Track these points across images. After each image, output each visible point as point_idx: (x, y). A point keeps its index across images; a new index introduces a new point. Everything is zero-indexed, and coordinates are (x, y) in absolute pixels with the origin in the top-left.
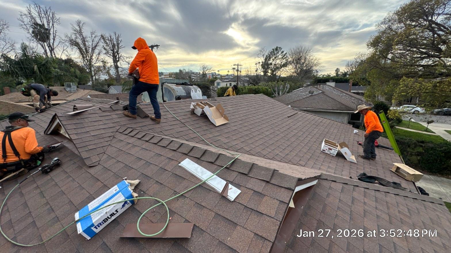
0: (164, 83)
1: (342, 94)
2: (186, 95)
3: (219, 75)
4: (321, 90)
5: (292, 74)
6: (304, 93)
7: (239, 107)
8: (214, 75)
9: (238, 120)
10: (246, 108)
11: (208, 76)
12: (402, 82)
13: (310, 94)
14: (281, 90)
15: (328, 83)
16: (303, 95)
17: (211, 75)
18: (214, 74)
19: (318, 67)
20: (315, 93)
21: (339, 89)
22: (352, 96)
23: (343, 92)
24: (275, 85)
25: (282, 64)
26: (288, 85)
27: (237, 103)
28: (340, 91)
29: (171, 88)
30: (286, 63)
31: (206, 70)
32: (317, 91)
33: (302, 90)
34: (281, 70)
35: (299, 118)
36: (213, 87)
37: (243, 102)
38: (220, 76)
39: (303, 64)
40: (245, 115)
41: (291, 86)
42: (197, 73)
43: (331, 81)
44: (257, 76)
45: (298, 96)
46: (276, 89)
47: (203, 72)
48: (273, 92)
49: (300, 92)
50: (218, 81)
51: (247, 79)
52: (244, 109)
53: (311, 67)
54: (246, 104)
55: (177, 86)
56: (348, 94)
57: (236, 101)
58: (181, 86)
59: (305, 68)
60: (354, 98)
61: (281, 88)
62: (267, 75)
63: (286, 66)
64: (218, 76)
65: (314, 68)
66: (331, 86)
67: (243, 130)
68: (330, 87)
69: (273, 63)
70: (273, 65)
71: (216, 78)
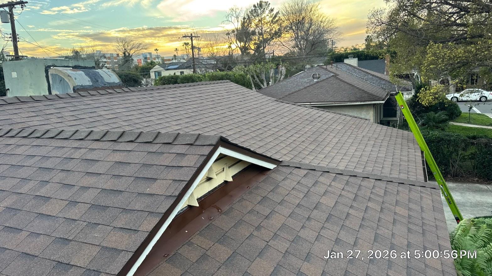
0: (49, 67)
1: (366, 77)
2: (91, 84)
3: (158, 57)
4: (333, 73)
5: (292, 49)
6: (306, 80)
7: (186, 100)
8: (149, 59)
9: (183, 117)
10: (198, 102)
11: (135, 59)
12: (429, 48)
13: (315, 80)
14: (272, 77)
15: (346, 61)
16: (305, 82)
17: (141, 57)
18: (148, 56)
19: (332, 35)
20: (323, 77)
21: (362, 69)
22: (381, 79)
23: (367, 73)
24: (260, 69)
25: (273, 32)
26: (283, 68)
27: (182, 95)
28: (364, 71)
29: (64, 74)
30: (279, 30)
31: (129, 48)
32: (325, 75)
33: (302, 75)
34: (272, 43)
35: (285, 112)
36: (147, 82)
37: (193, 93)
38: (160, 61)
39: (308, 30)
40: (195, 110)
41: (288, 70)
42: (112, 54)
43: (351, 57)
44: (230, 56)
45: (297, 85)
46: (263, 77)
47: (124, 53)
48: (260, 83)
49: (300, 79)
50: (157, 68)
51: (214, 62)
52: (194, 103)
53: (321, 34)
54: (198, 95)
55: (74, 71)
56: (375, 76)
57: (181, 92)
58: (82, 71)
59: (311, 38)
60: (384, 82)
61: (271, 75)
62: (249, 53)
63: (279, 36)
64: (157, 60)
65: (326, 36)
66: (350, 65)
67: (191, 130)
68: (348, 66)
69: (257, 31)
70: (257, 34)
71: (152, 64)
